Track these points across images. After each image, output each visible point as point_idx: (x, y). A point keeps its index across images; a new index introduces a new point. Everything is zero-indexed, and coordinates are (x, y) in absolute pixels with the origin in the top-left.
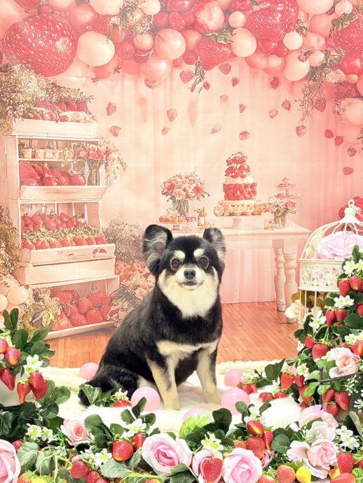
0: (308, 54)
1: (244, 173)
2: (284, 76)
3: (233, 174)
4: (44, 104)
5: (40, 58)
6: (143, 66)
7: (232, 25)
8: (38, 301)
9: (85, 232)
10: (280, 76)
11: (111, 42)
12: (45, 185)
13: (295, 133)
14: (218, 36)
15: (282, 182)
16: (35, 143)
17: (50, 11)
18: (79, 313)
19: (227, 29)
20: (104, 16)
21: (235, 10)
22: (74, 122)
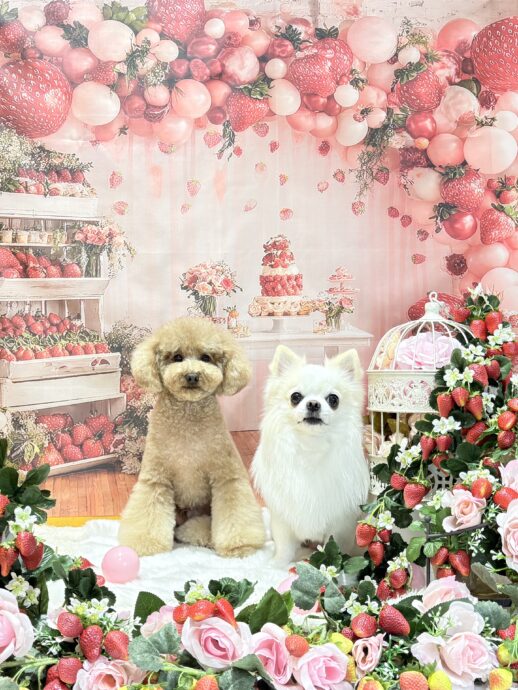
0: (365, 112)
2: (337, 141)
3: (273, 263)
4: (29, 173)
5: (23, 114)
6: (156, 126)
7: (270, 76)
8: (19, 429)
9: (81, 337)
10: (332, 140)
11: (114, 94)
12: (27, 276)
13: (351, 211)
14: (250, 91)
15: (335, 274)
16: (17, 223)
17: (38, 55)
18: (73, 444)
19: (263, 80)
20: (107, 63)
21: (274, 56)
22: (69, 198)
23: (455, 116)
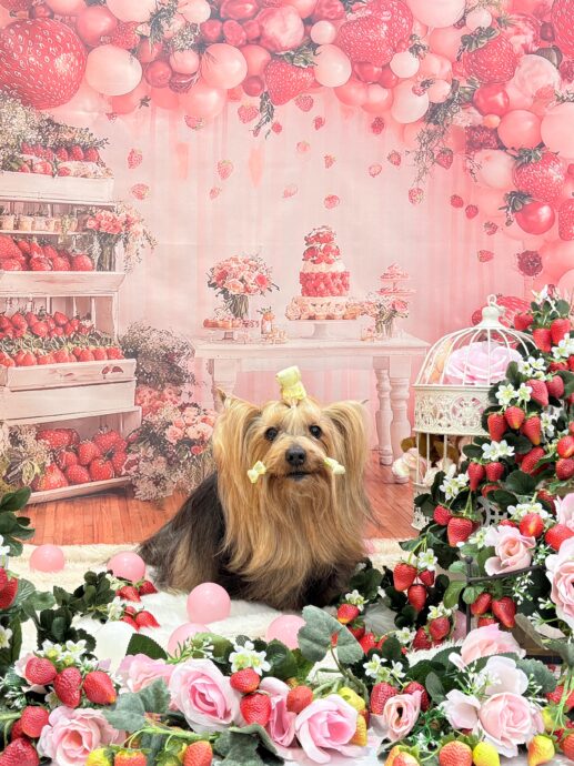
0: (426, 84)
1: (332, 257)
2: (392, 118)
3: (315, 258)
4: (34, 149)
5: (30, 81)
6: (182, 96)
7: (315, 41)
8: (17, 445)
9: (91, 340)
10: (386, 117)
11: (135, 60)
12: (31, 269)
13: (407, 199)
14: (294, 57)
15: (387, 271)
16: (19, 207)
17: (48, 14)
18: (79, 463)
19: (308, 46)
20: (128, 24)
21: (320, 18)
22: (79, 178)
23: (532, 90)
